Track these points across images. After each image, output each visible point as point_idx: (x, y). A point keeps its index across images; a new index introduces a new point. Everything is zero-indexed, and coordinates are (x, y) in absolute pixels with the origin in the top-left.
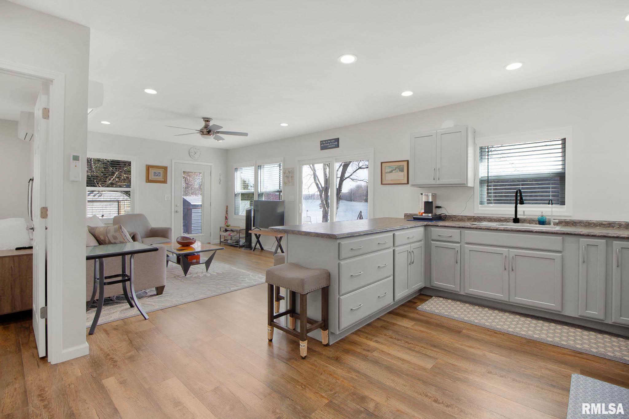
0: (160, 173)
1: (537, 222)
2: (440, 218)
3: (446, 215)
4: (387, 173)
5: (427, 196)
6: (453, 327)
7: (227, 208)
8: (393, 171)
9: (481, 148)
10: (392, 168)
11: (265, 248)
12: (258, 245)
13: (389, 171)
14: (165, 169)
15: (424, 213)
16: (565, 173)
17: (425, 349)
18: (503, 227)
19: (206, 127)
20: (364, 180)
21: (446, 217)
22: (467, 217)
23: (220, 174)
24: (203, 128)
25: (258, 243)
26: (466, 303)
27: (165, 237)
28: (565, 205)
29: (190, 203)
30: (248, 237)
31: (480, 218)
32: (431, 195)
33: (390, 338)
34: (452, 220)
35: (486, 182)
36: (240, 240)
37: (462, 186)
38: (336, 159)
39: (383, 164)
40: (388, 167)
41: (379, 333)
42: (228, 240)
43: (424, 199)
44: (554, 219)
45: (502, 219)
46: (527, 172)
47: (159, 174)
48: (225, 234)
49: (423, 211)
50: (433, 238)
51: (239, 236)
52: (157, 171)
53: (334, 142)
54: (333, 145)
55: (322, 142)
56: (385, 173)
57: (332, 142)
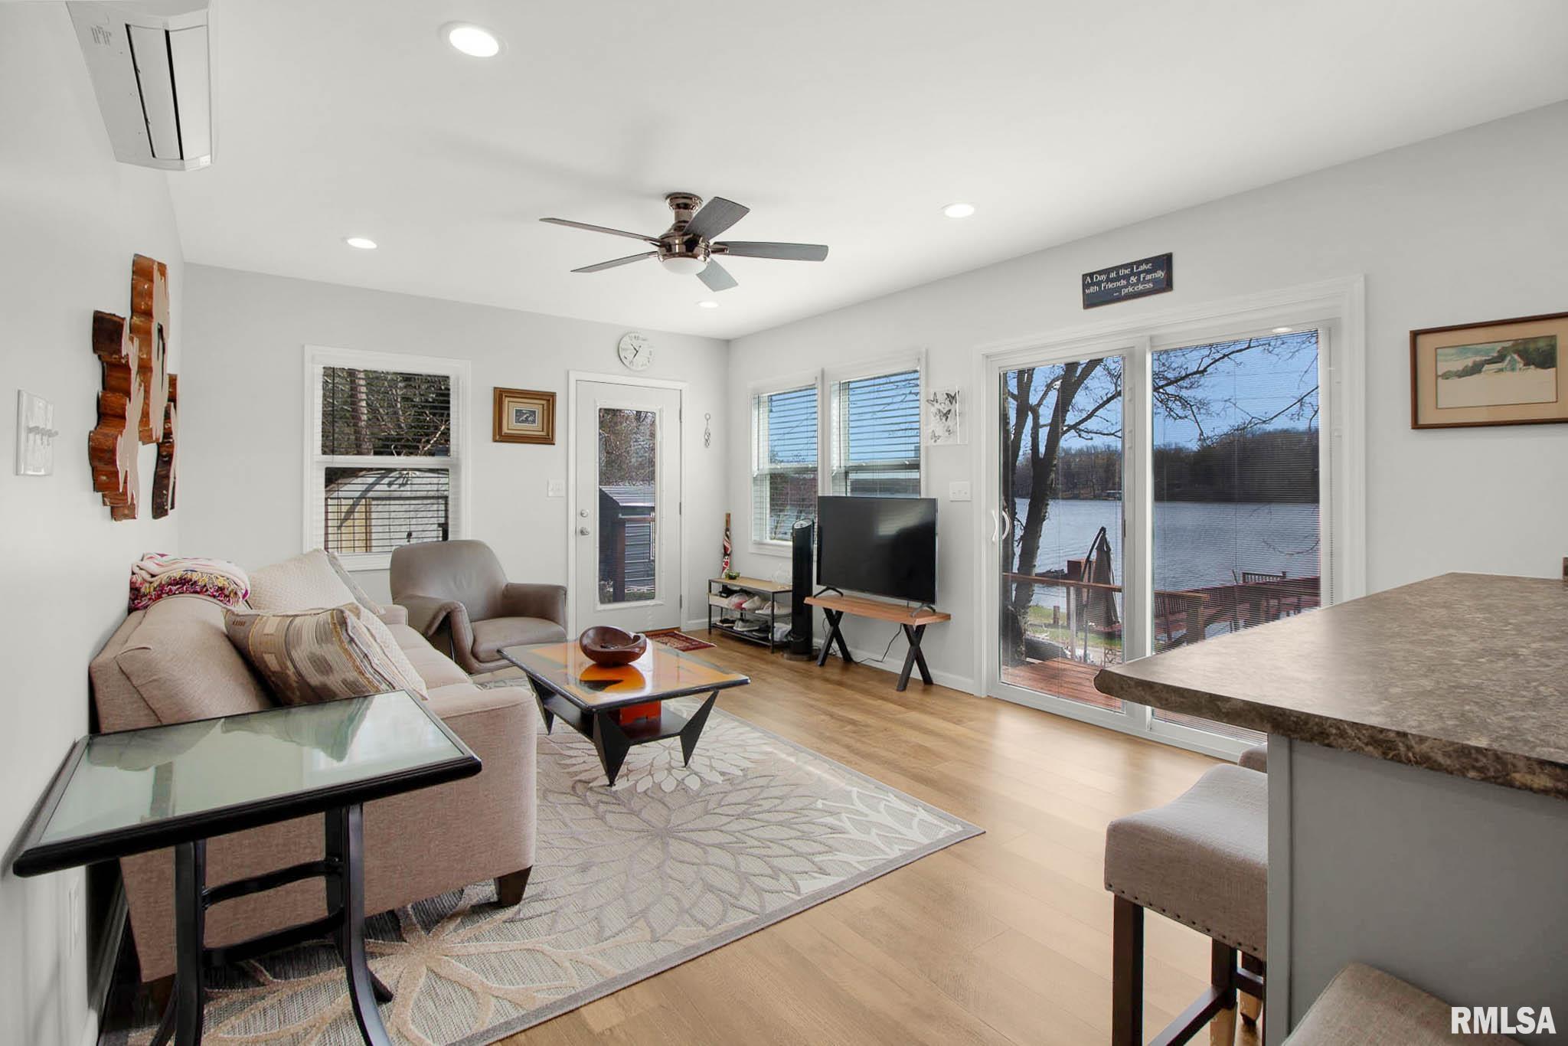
0: (534, 412)
4: (1447, 376)
7: (728, 522)
8: (1487, 367)
10: (1478, 353)
11: (858, 655)
12: (835, 645)
13: (1458, 365)
14: (549, 400)
19: (679, 227)
23: (708, 417)
24: (670, 230)
25: (834, 640)
27: (546, 619)
29: (615, 502)
30: (801, 615)
36: (775, 624)
38: (1153, 337)
39: (1420, 338)
40: (1452, 351)
42: (733, 622)
47: (531, 415)
48: (725, 602)
51: (773, 610)
52: (526, 406)
53: (1147, 272)
54: (1145, 282)
55: (1092, 279)
56: (1437, 377)
57: (1139, 274)
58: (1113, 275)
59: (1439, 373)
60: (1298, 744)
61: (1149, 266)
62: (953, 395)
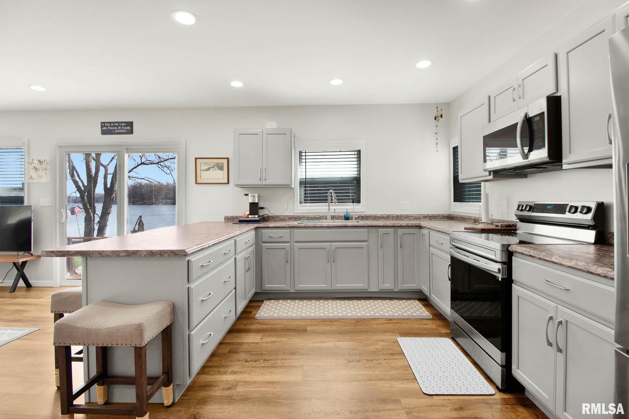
1: (344, 218)
2: (264, 219)
3: (269, 216)
4: (203, 170)
5: (254, 196)
6: (298, 327)
8: (211, 169)
9: (300, 152)
10: (209, 165)
13: (205, 168)
15: (249, 214)
16: (360, 178)
17: (286, 361)
18: (327, 224)
20: (147, 179)
21: (269, 218)
22: (288, 217)
26: (296, 300)
28: (360, 203)
31: (299, 217)
32: (257, 196)
33: (246, 361)
34: (275, 221)
35: (304, 183)
37: (288, 187)
38: (127, 149)
39: (197, 160)
40: (204, 164)
41: (231, 361)
43: (250, 200)
44: (355, 215)
45: (318, 217)
46: (331, 176)
49: (249, 213)
50: (264, 240)
53: (124, 126)
54: (123, 129)
55: (104, 124)
56: (201, 170)
57: (121, 126)
58: (112, 125)
59: (201, 169)
60: (88, 258)
61: (125, 124)
62: (42, 161)
